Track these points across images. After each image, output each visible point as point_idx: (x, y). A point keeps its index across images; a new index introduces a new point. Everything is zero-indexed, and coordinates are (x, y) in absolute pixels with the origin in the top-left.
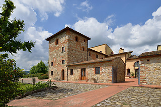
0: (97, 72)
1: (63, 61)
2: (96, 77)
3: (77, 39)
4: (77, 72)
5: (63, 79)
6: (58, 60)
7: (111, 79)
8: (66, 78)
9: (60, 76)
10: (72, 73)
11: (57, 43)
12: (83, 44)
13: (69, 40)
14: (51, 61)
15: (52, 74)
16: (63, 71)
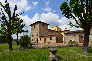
0: (51, 39)
1: (37, 35)
2: (50, 41)
3: (43, 25)
4: (43, 39)
5: (37, 42)
6: (35, 34)
7: (55, 42)
8: (38, 42)
9: (36, 41)
10: (41, 40)
11: (35, 27)
12: (46, 27)
13: (40, 26)
14: (31, 35)
15: (32, 40)
16: (37, 39)
